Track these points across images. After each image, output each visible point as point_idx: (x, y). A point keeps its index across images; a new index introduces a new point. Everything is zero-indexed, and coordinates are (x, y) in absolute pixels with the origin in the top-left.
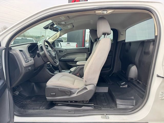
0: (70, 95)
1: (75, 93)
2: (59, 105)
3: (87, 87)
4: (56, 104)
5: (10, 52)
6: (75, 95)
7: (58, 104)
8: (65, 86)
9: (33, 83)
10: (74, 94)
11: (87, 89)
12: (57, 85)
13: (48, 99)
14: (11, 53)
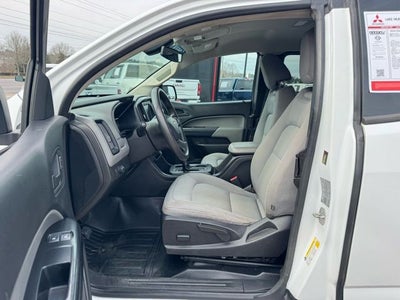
0: (227, 242)
1: (242, 236)
2: (196, 264)
3: (275, 222)
4: (188, 261)
5: (73, 127)
6: (242, 242)
7: (194, 262)
8: (214, 218)
9: (118, 199)
10: (238, 238)
11: (275, 227)
12: (193, 214)
13: (170, 250)
14: (74, 131)
